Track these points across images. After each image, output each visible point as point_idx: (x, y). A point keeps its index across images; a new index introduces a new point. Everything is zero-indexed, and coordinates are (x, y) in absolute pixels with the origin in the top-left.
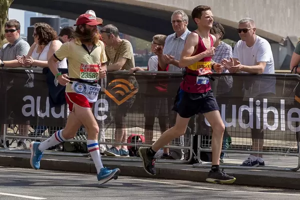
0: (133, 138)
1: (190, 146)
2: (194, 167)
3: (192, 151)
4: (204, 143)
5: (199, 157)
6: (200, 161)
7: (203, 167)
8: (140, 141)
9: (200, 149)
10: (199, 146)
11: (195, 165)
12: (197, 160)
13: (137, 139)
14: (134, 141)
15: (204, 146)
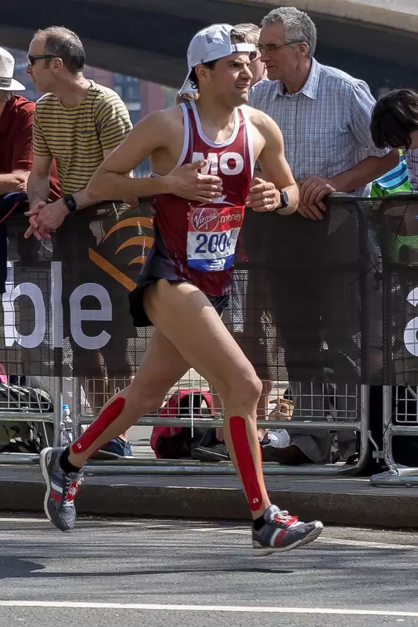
0: (185, 400)
1: (358, 420)
2: (374, 485)
3: (366, 435)
4: (401, 410)
5: (387, 454)
6: (392, 465)
7: (402, 485)
8: (205, 411)
9: (390, 429)
10: (386, 420)
11: (376, 478)
12: (382, 461)
13: (197, 404)
14: (187, 411)
15: (401, 418)
